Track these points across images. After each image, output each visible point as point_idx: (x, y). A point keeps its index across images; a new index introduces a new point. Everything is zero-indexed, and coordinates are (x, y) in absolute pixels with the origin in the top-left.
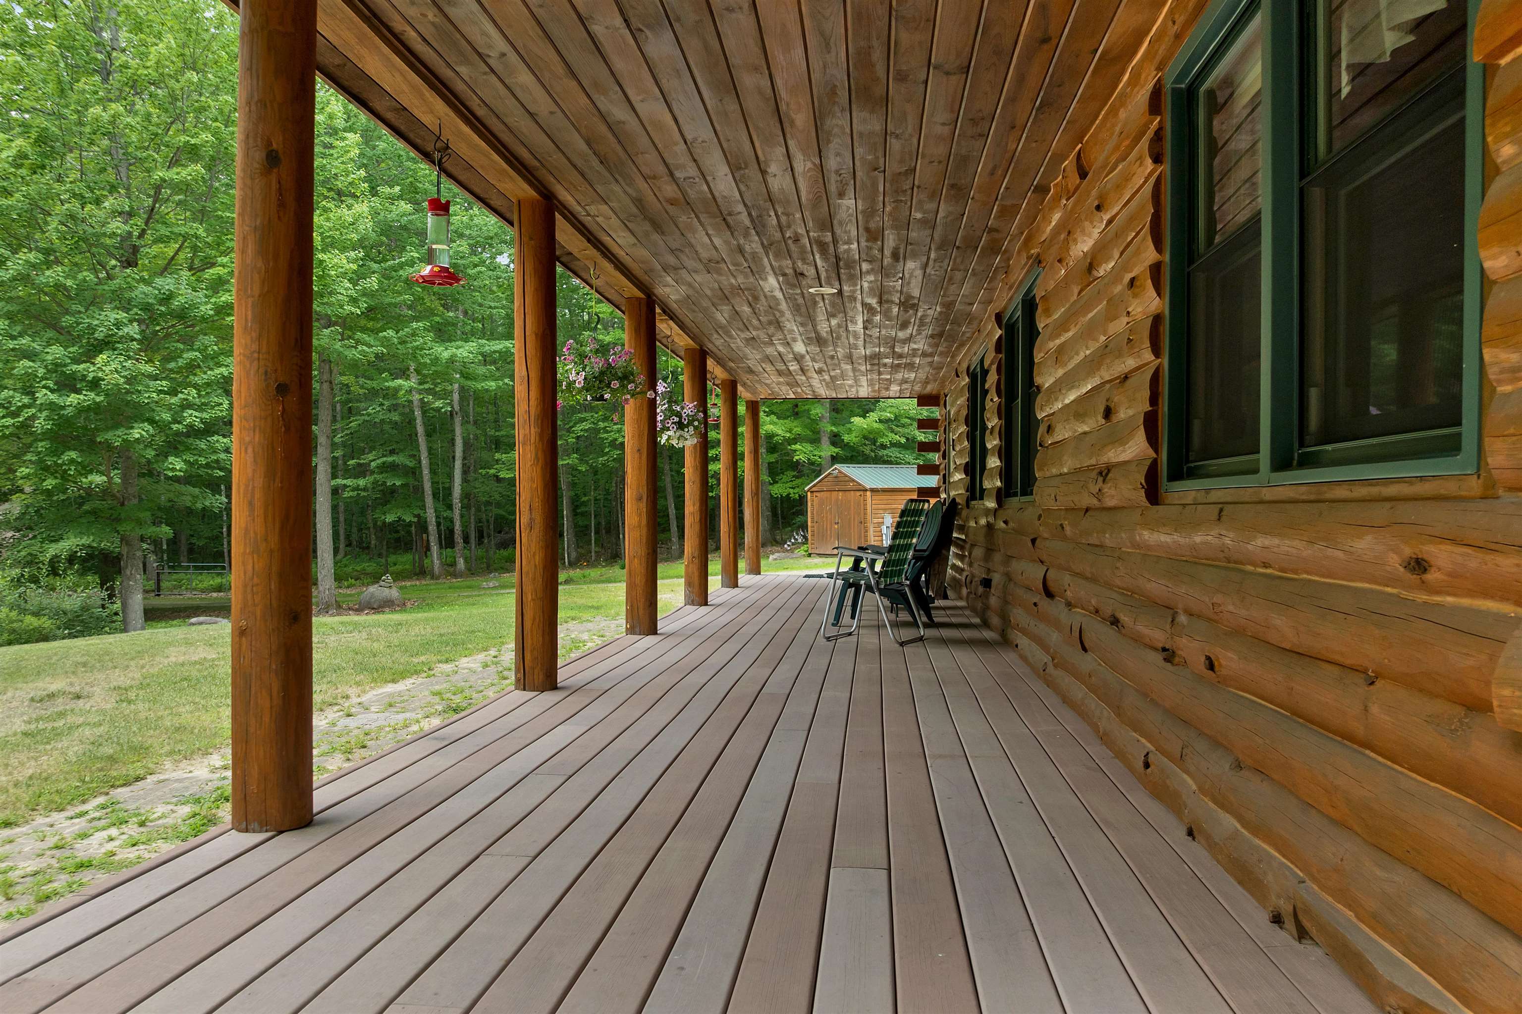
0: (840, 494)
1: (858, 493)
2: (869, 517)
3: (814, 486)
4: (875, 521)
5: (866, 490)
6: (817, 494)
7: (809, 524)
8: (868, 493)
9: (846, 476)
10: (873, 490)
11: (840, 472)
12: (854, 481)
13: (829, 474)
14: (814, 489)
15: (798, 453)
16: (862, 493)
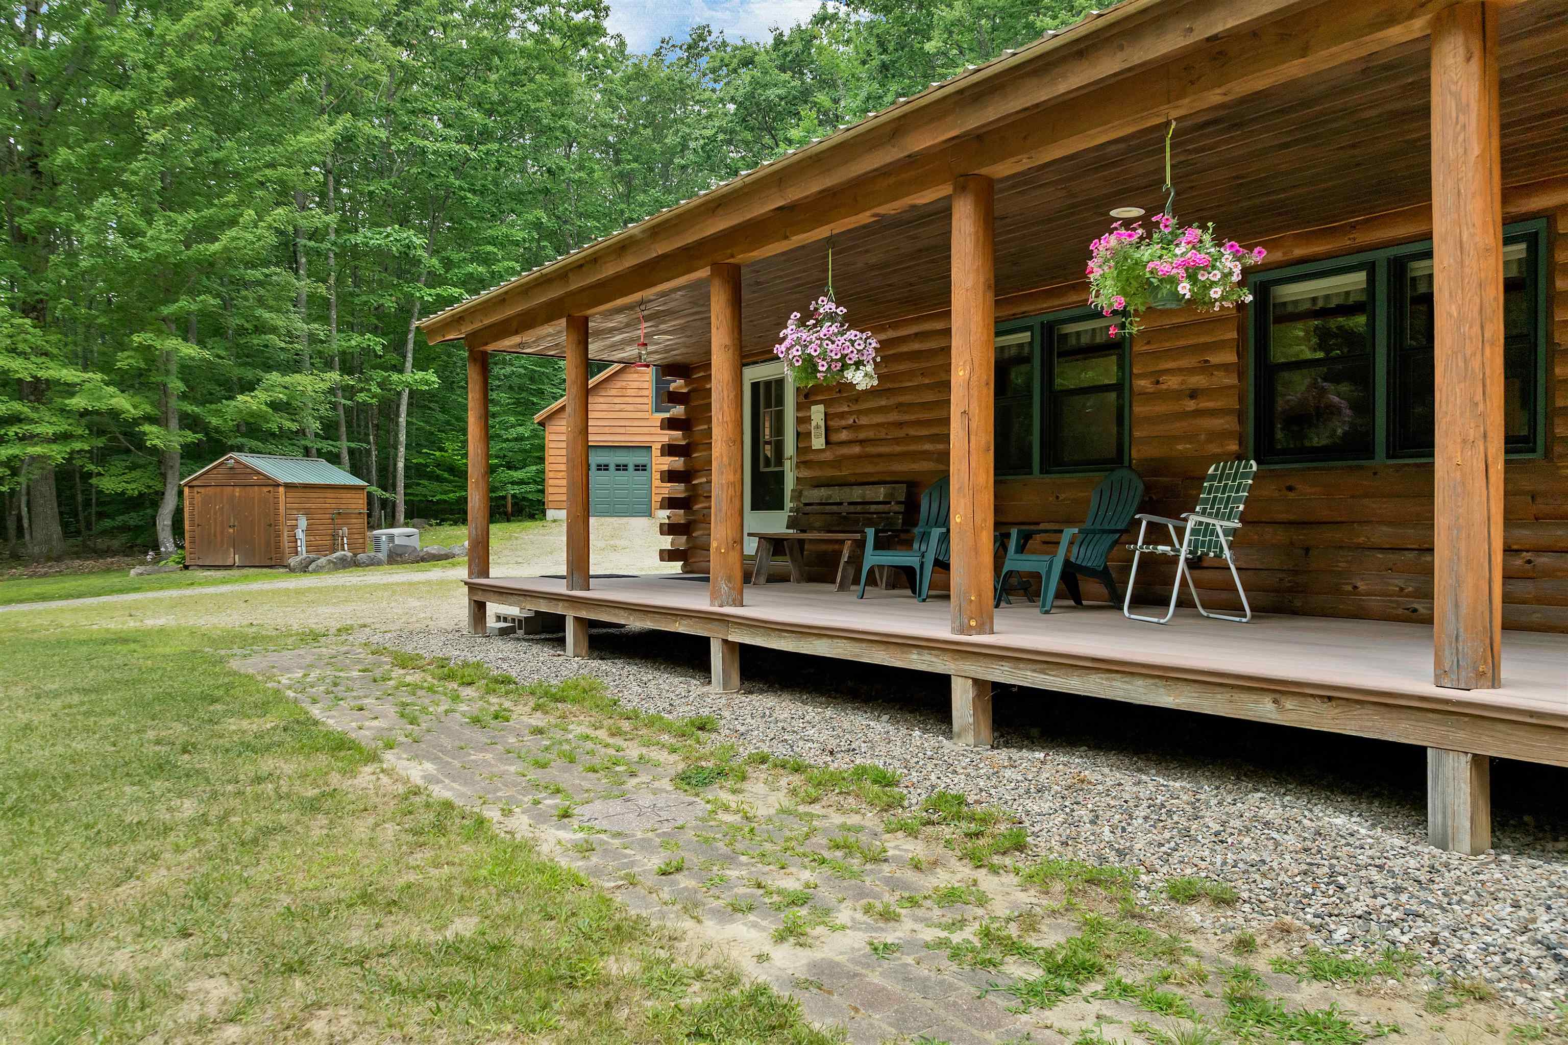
0: (237, 489)
1: (265, 489)
2: (282, 518)
3: (194, 479)
4: (289, 523)
5: (279, 485)
6: (202, 490)
7: (187, 527)
8: (281, 489)
9: (247, 467)
10: (288, 486)
11: (237, 462)
12: (259, 473)
13: (222, 463)
14: (194, 483)
15: (151, 436)
16: (271, 488)
